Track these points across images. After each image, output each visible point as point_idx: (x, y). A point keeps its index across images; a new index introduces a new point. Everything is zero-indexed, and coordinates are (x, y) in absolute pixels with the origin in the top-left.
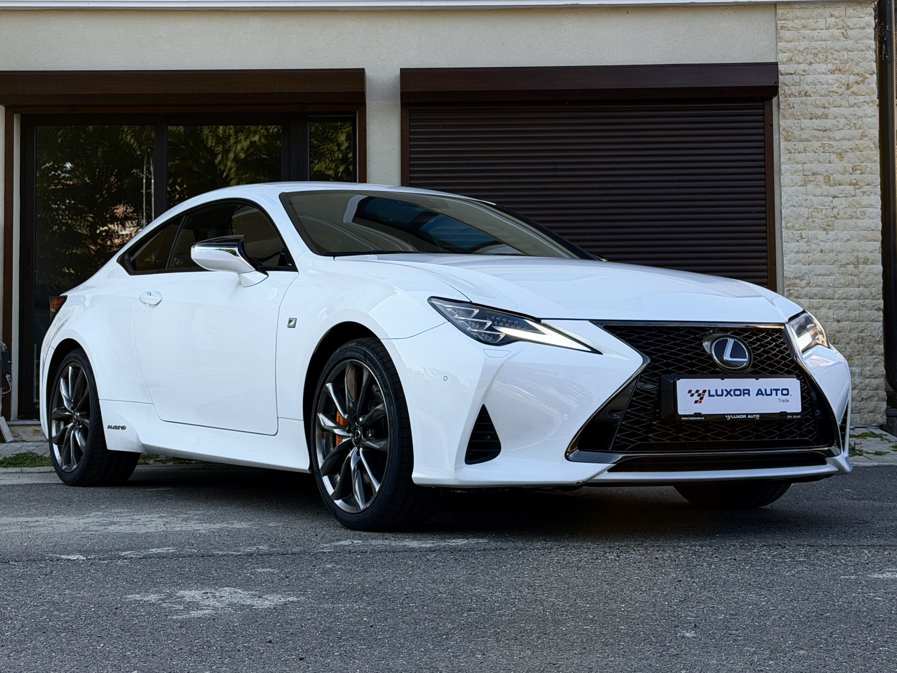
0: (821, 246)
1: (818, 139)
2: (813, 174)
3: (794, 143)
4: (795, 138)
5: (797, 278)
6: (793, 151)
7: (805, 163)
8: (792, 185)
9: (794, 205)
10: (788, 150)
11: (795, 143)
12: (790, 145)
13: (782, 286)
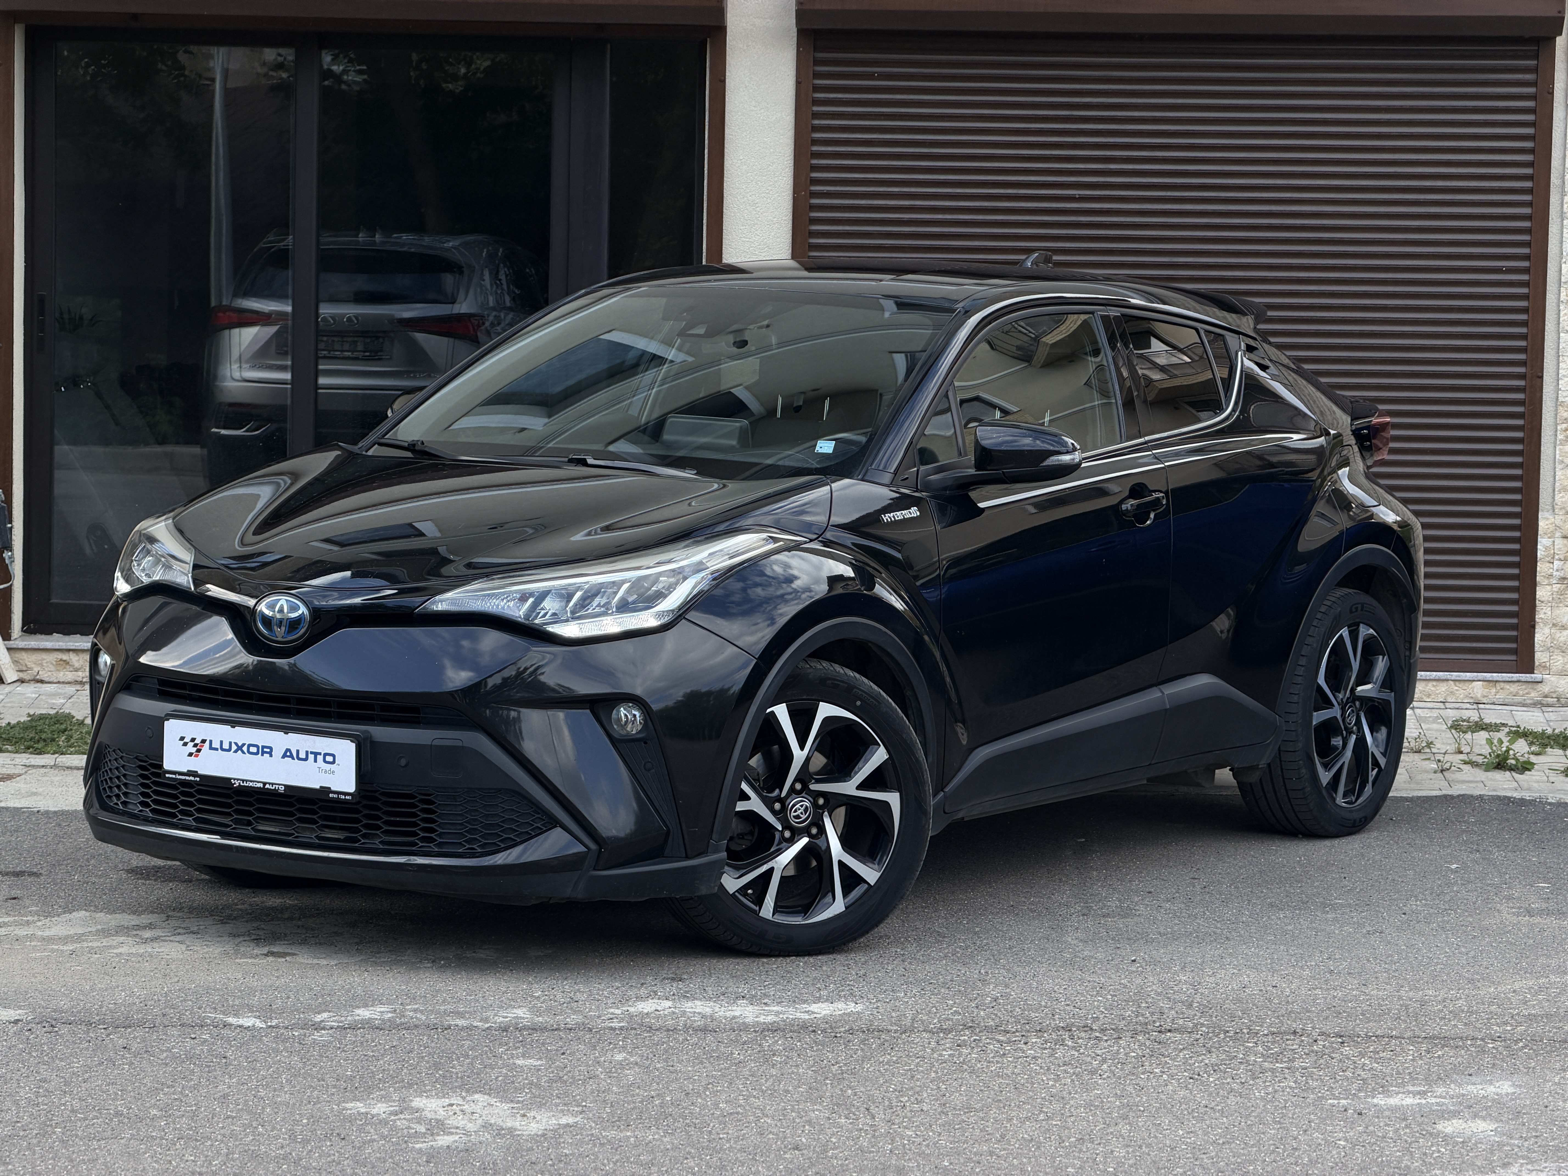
13: (1553, 420)
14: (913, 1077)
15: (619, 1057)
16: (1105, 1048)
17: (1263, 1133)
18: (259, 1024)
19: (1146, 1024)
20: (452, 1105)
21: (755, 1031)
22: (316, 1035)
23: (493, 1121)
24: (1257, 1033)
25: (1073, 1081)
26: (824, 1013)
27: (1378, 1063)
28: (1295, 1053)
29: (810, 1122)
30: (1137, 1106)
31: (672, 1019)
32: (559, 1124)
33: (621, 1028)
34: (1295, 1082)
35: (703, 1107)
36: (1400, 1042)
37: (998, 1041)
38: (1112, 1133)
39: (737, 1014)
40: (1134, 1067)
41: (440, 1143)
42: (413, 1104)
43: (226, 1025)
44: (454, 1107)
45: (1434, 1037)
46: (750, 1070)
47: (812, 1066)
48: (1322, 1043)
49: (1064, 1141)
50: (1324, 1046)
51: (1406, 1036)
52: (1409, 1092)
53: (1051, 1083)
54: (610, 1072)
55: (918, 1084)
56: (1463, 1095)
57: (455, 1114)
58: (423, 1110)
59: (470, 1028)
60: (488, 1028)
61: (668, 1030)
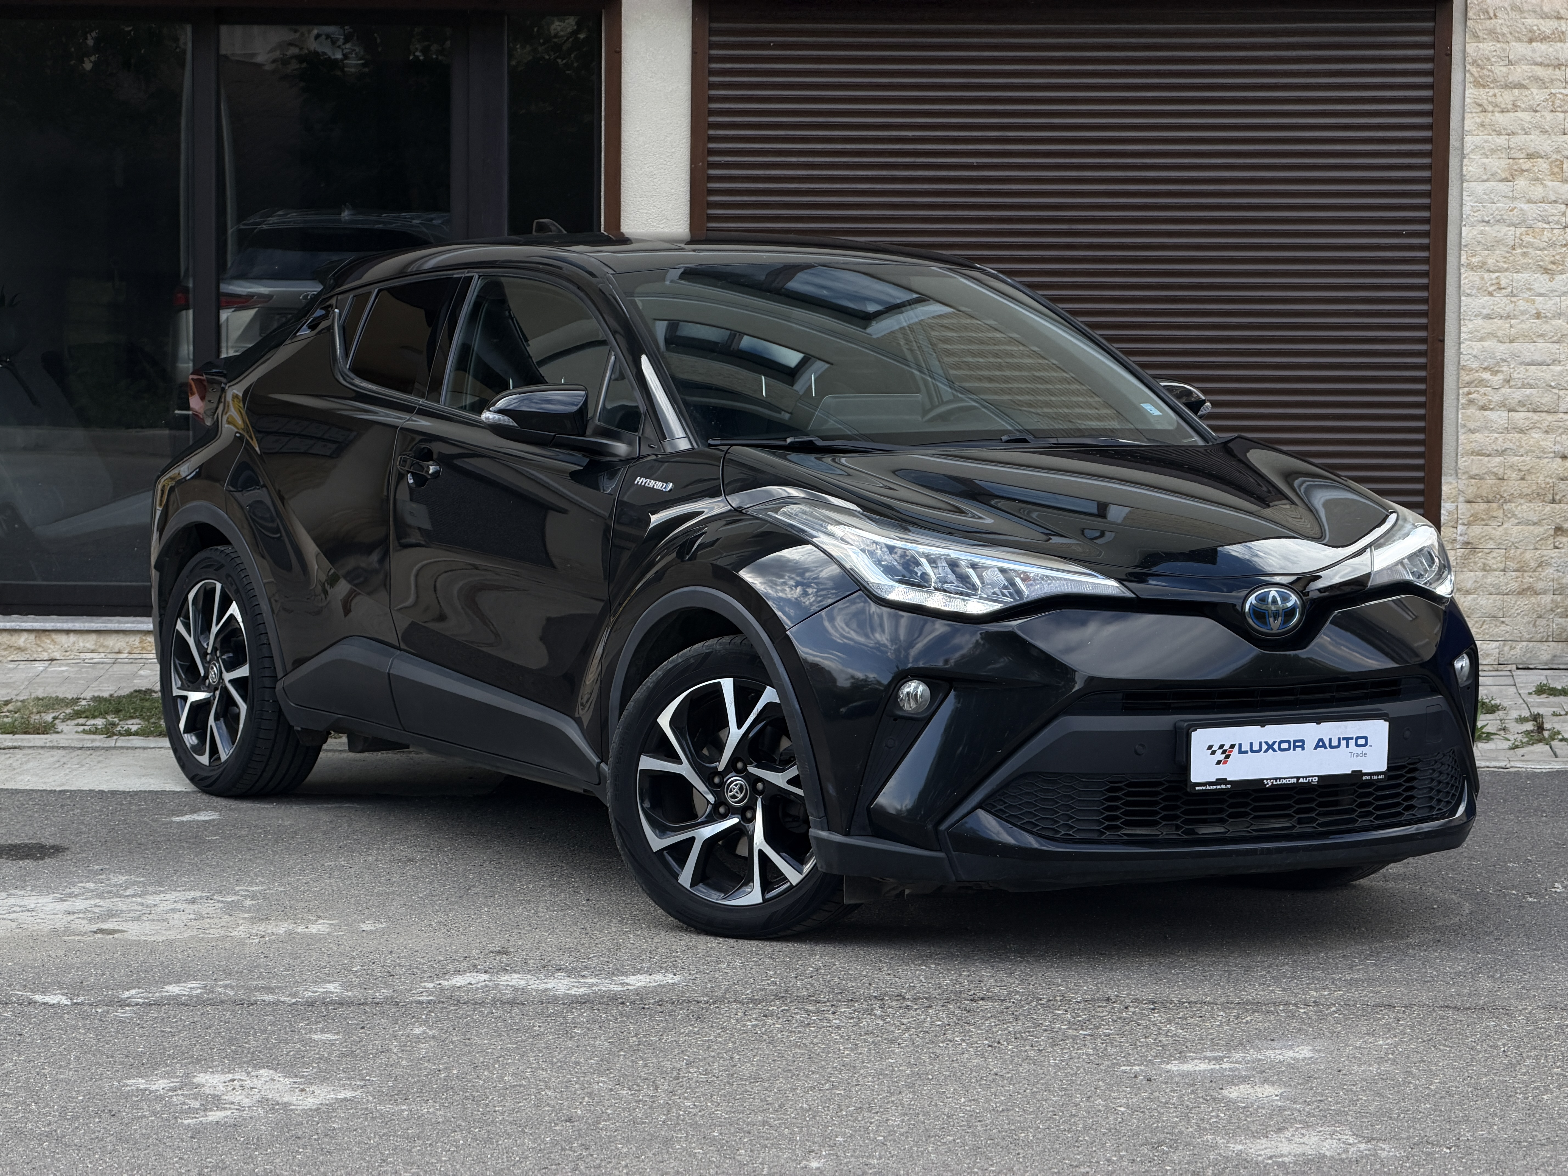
0: (1536, 305)
1: (1542, 83)
2: (1530, 156)
3: (1491, 92)
4: (1495, 81)
5: (1484, 369)
6: (1490, 108)
7: (1513, 133)
8: (1485, 177)
9: (1487, 219)
10: (1480, 105)
11: (1496, 91)
12: (1483, 95)
13: (1455, 383)
14: (709, 1047)
15: (418, 1031)
16: (912, 1017)
17: (1046, 1100)
18: (65, 1001)
19: (961, 992)
20: (233, 1080)
21: (563, 1004)
22: (120, 1013)
23: (270, 1097)
24: (1070, 1001)
25: (870, 1050)
26: (639, 984)
27: (1183, 1029)
28: (1103, 1020)
29: (590, 1094)
30: (927, 1074)
31: (483, 992)
32: (337, 1099)
33: (429, 1002)
34: (1094, 1049)
35: (488, 1079)
36: (1212, 1008)
37: (807, 1011)
38: (893, 1102)
39: (550, 986)
40: (936, 1036)
41: (210, 1119)
42: (195, 1080)
43: (31, 1003)
44: (236, 1082)
45: (1248, 1003)
46: (546, 1043)
47: (610, 1038)
48: (1133, 1010)
49: (841, 1110)
50: (1134, 1013)
51: (1219, 1002)
52: (1205, 1058)
53: (847, 1052)
54: (404, 1046)
55: (713, 1054)
56: (1260, 1060)
57: (234, 1089)
58: (204, 1086)
59: (276, 1003)
60: (294, 1003)
61: (476, 1003)
